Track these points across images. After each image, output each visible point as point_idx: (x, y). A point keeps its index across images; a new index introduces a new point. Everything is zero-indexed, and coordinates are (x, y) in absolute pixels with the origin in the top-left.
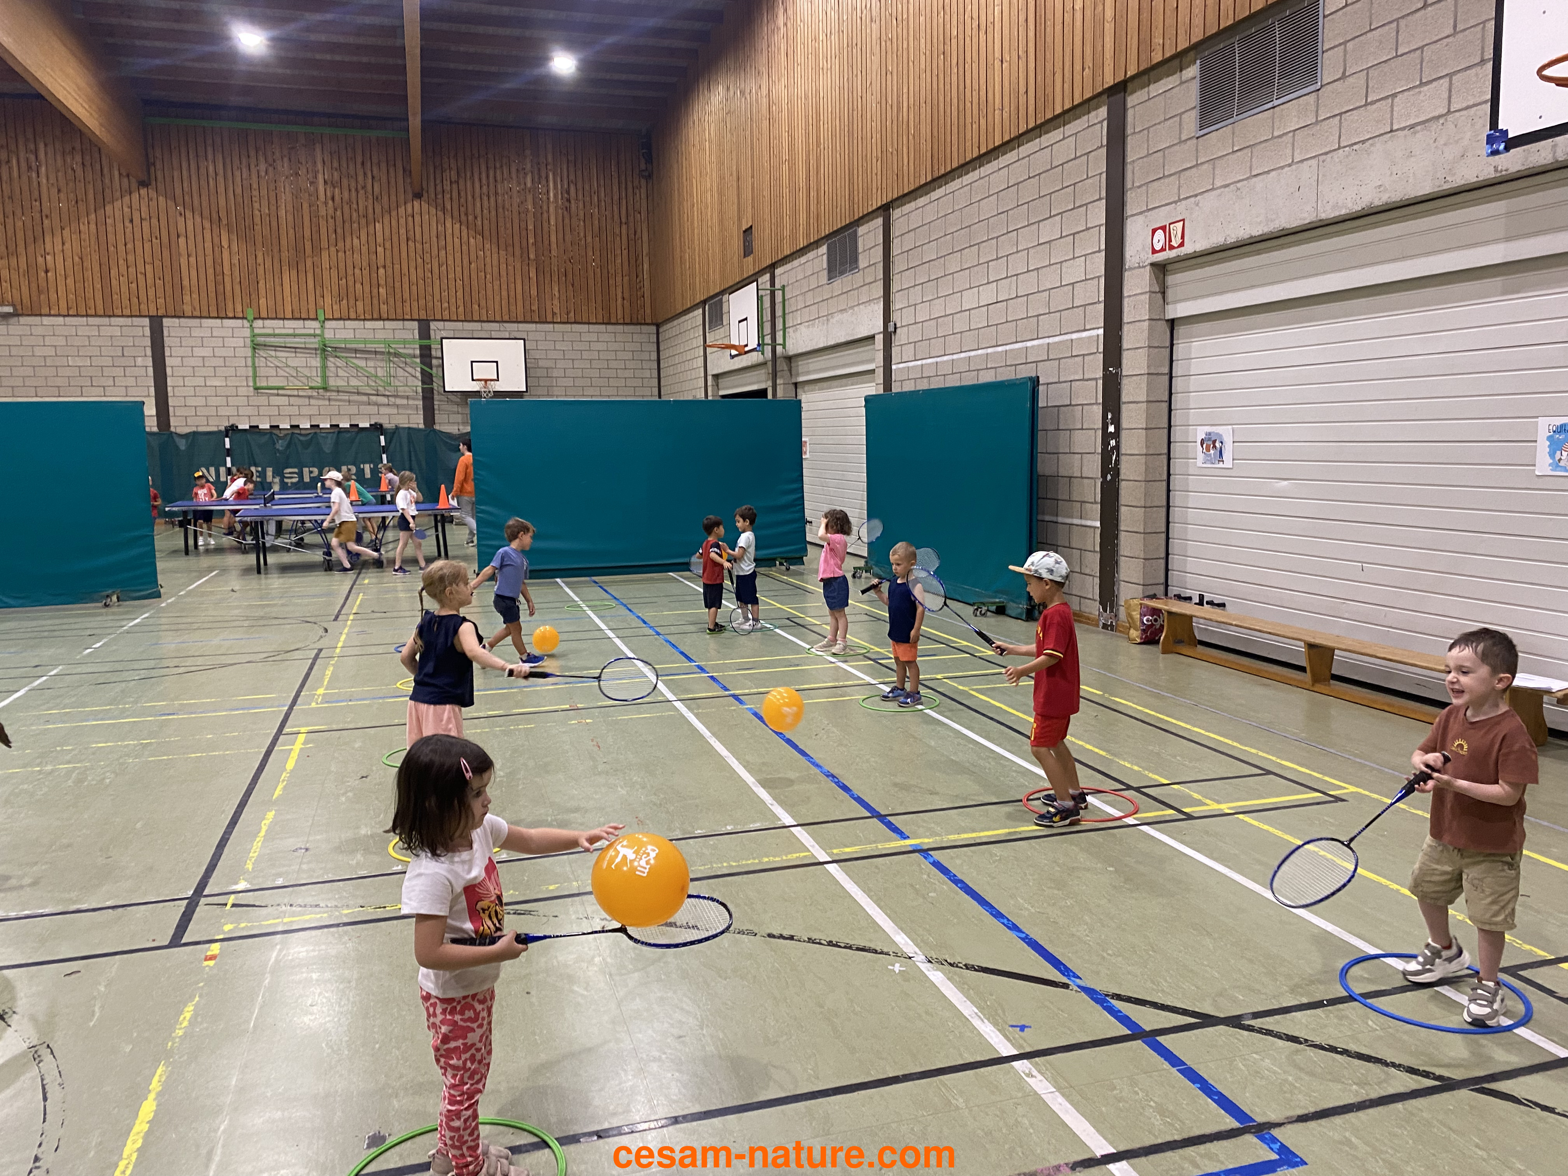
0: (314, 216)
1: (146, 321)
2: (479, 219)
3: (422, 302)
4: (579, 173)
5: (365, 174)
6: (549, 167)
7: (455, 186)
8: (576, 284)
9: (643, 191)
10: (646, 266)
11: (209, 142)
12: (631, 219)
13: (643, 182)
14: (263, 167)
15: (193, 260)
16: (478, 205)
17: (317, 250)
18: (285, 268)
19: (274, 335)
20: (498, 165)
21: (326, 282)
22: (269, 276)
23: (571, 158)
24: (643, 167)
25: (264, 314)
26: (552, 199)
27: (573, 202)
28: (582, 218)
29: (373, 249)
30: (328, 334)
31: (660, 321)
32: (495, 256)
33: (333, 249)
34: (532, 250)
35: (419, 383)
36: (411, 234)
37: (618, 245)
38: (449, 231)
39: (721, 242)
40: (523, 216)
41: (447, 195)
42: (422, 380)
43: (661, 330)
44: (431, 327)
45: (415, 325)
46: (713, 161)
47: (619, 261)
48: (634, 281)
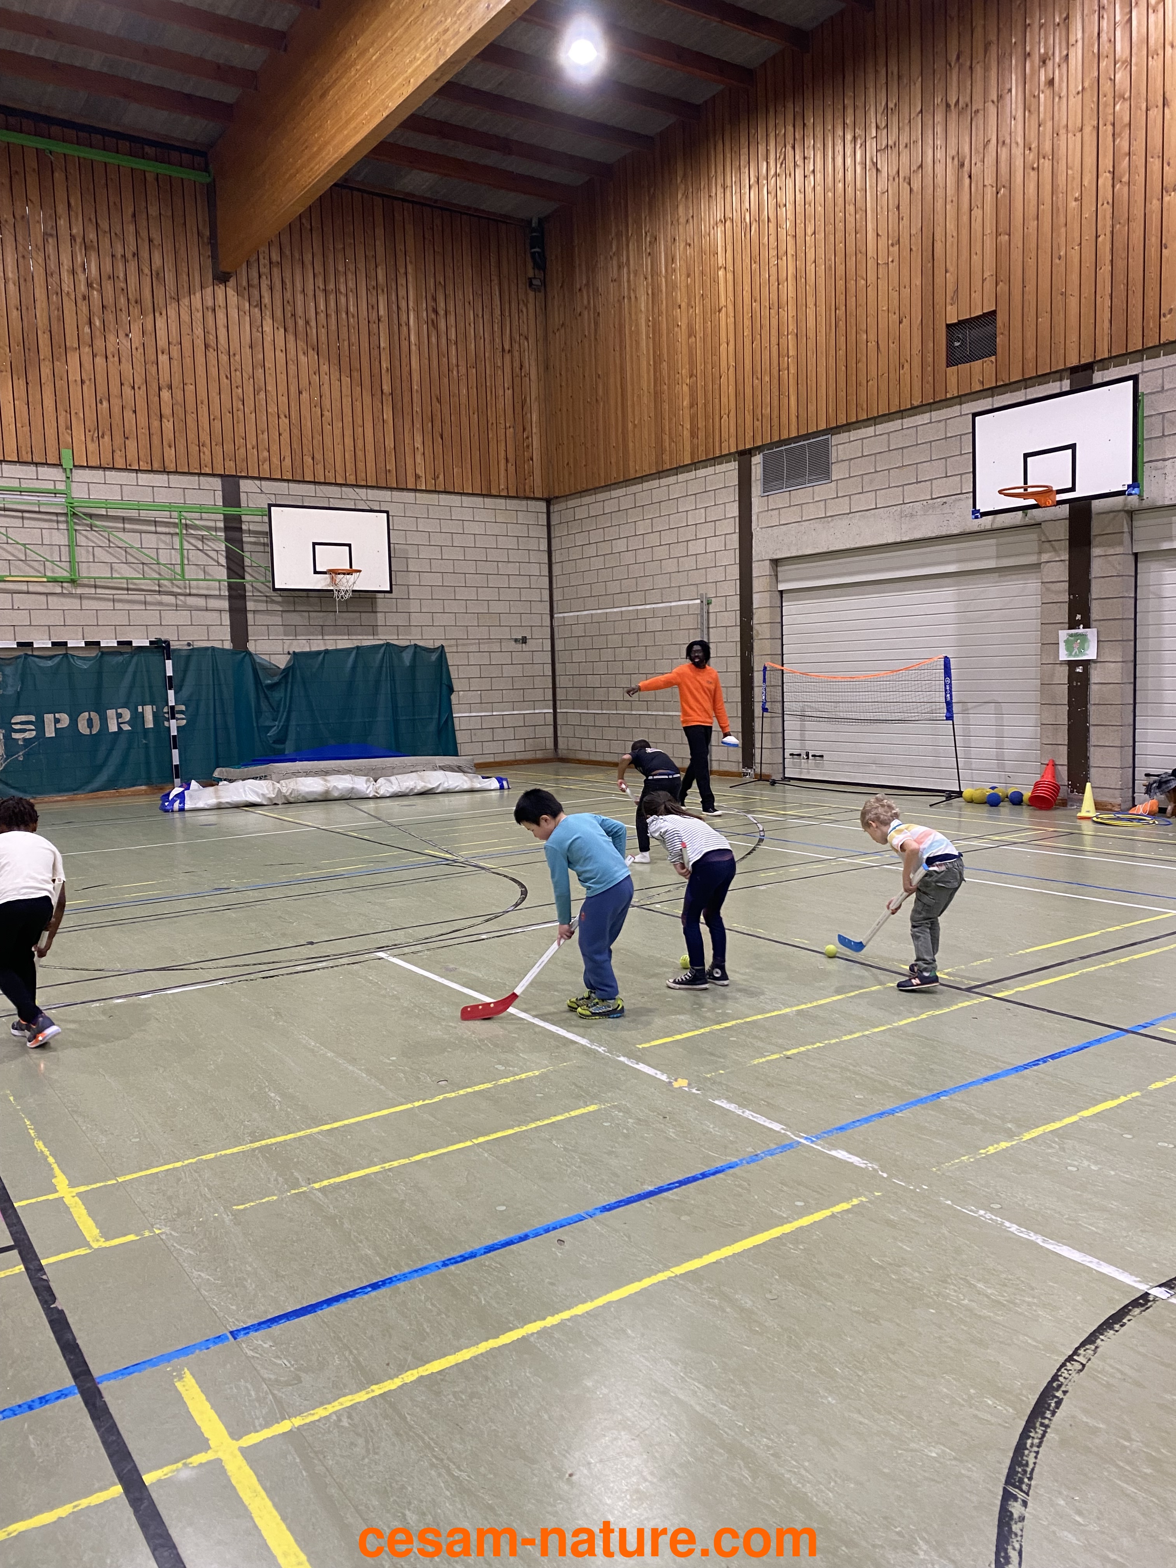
0: (54, 294)
2: (313, 327)
3: (229, 447)
5: (137, 234)
7: (277, 272)
8: (445, 436)
9: (531, 307)
10: (535, 416)
12: (516, 347)
13: (531, 294)
16: (312, 306)
17: (59, 350)
21: (76, 405)
24: (531, 273)
26: (412, 306)
27: (441, 314)
28: (453, 337)
29: (152, 357)
30: (79, 492)
31: (556, 494)
32: (335, 384)
33: (86, 351)
34: (386, 379)
35: (223, 573)
36: (212, 337)
37: (499, 381)
38: (268, 339)
39: (842, 353)
40: (374, 327)
41: (265, 283)
42: (229, 568)
43: (555, 508)
44: (242, 489)
45: (217, 483)
46: (810, 231)
47: (501, 406)
48: (519, 436)
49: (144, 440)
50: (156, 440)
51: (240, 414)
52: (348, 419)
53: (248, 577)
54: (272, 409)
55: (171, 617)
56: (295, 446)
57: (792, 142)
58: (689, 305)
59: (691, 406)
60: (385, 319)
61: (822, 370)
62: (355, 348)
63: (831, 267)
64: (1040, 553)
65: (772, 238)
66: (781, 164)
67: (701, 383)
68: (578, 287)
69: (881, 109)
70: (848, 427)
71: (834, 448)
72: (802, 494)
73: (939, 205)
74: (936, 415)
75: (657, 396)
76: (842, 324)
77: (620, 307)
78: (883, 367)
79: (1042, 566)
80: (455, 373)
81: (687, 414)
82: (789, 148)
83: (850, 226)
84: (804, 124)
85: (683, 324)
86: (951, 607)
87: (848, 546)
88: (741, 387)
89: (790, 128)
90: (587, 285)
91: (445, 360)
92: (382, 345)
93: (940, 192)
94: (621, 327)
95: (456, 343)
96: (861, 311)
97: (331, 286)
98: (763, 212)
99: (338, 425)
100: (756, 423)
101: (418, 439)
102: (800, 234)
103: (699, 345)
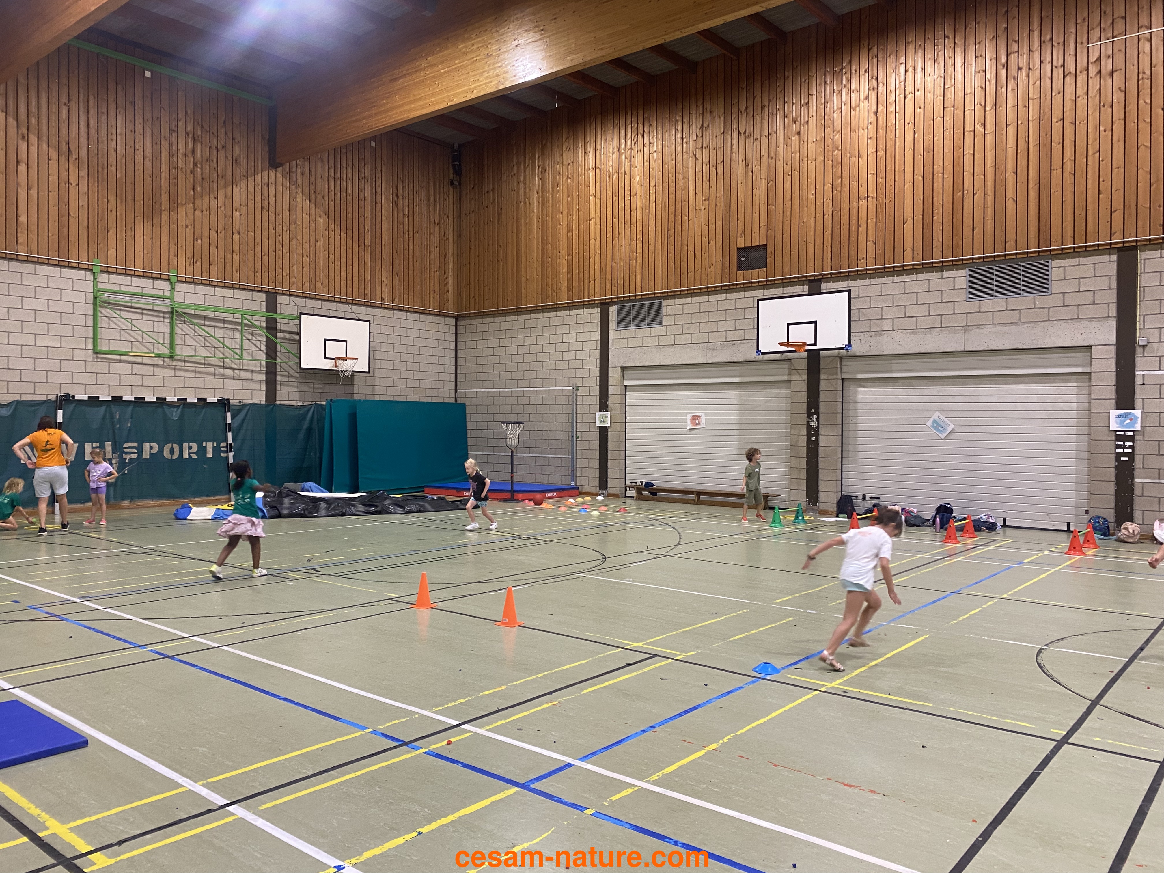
0: (173, 165)
2: (326, 200)
3: (272, 274)
5: (226, 133)
7: (306, 163)
8: (400, 274)
9: (451, 197)
10: (451, 265)
12: (442, 221)
13: (451, 189)
16: (326, 185)
17: (174, 203)
18: (139, 218)
19: (121, 293)
21: (181, 241)
24: (451, 176)
25: (110, 267)
27: (401, 197)
29: (229, 213)
30: (178, 298)
31: (459, 315)
32: (337, 238)
33: (190, 207)
34: (367, 236)
35: (264, 357)
36: (266, 202)
37: (432, 243)
38: (299, 206)
40: (362, 203)
41: (299, 171)
42: (267, 354)
43: (462, 323)
44: (278, 301)
45: (263, 297)
46: (652, 184)
47: (432, 257)
48: (442, 277)
49: (221, 266)
50: (228, 268)
51: (280, 253)
52: (344, 260)
53: (278, 359)
54: (300, 251)
55: (230, 384)
56: (311, 276)
57: (642, 132)
58: (568, 213)
59: (568, 273)
60: (368, 198)
61: (658, 263)
62: (350, 216)
63: (665, 206)
64: (790, 374)
65: (628, 184)
66: (635, 144)
67: (575, 260)
68: (486, 190)
69: (699, 126)
70: (674, 295)
71: (665, 308)
72: (643, 331)
73: (734, 184)
74: (729, 296)
75: (544, 263)
77: (518, 207)
78: (698, 266)
79: (792, 382)
80: (407, 235)
81: (564, 276)
82: (640, 136)
83: (679, 185)
84: (650, 125)
85: (565, 223)
86: (735, 401)
87: (673, 363)
88: (603, 266)
89: (641, 126)
90: (493, 190)
91: (402, 226)
93: (734, 177)
94: (518, 220)
95: (408, 217)
96: (684, 234)
97: (338, 175)
98: (622, 167)
99: (337, 263)
100: (614, 288)
101: (384, 275)
102: (646, 185)
103: (575, 238)
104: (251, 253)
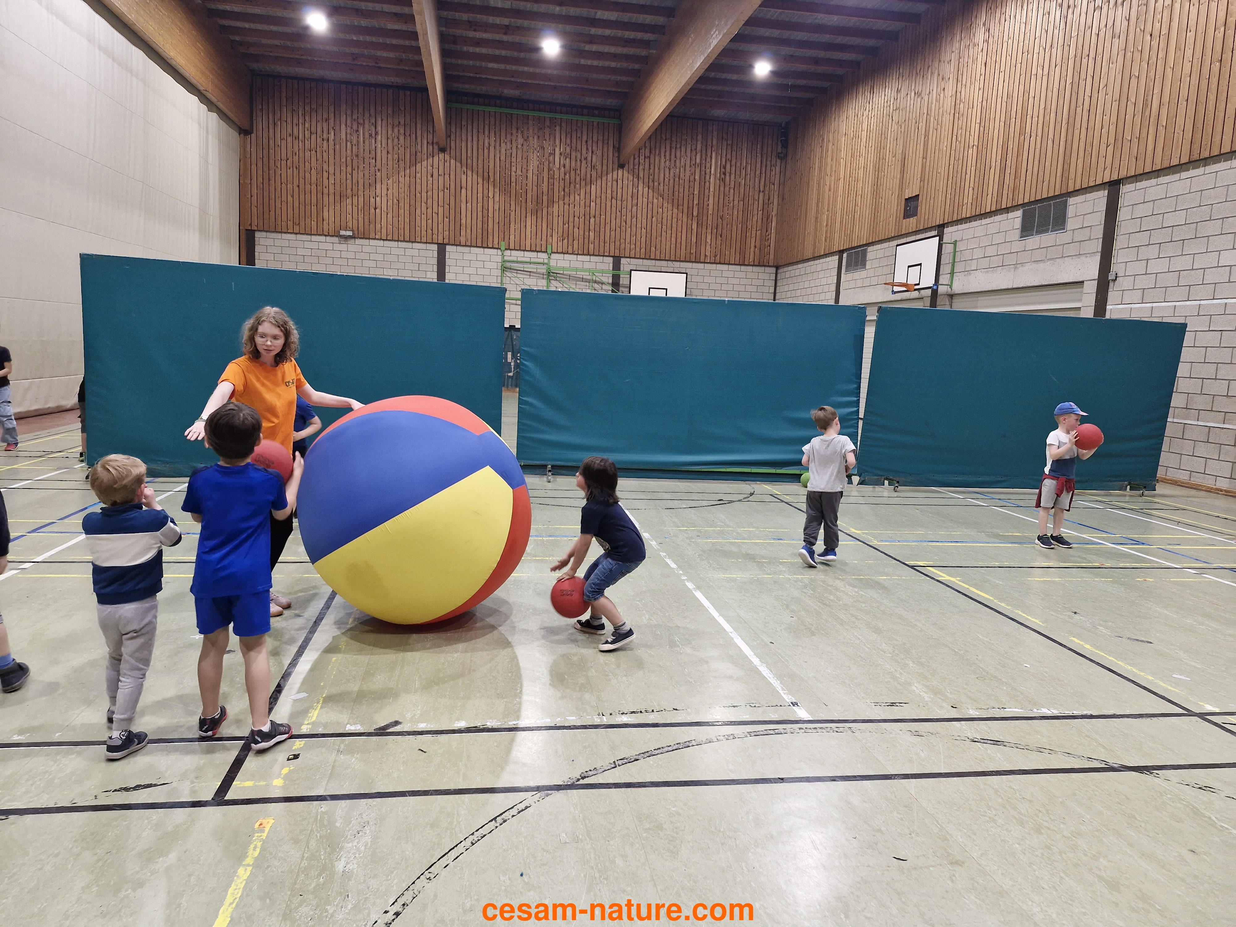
0: (551, 177)
1: (435, 247)
2: (662, 185)
3: (617, 243)
4: (734, 153)
5: (587, 149)
6: (713, 149)
7: (647, 160)
8: (723, 236)
9: (778, 168)
10: (774, 224)
11: (487, 122)
12: (767, 188)
13: (779, 161)
14: (521, 140)
15: (469, 205)
16: (662, 175)
17: (551, 202)
18: (529, 215)
19: (517, 262)
20: (678, 146)
21: (555, 226)
22: (518, 220)
23: (730, 142)
24: (779, 150)
25: (512, 247)
26: (712, 172)
27: (728, 175)
28: (733, 186)
29: (588, 204)
30: (553, 263)
31: (780, 264)
32: (670, 213)
33: (561, 202)
34: (695, 209)
36: (615, 193)
37: (756, 207)
38: (640, 193)
39: (874, 207)
40: (692, 183)
41: (641, 166)
43: (780, 271)
44: (622, 262)
45: (611, 259)
46: (870, 146)
47: (755, 220)
48: (764, 234)
49: (581, 240)
50: (586, 241)
51: (624, 228)
52: (674, 229)
54: (639, 226)
56: (647, 241)
58: (831, 175)
59: (826, 226)
60: (698, 179)
61: (867, 215)
62: (681, 195)
65: (859, 146)
67: (830, 215)
70: (873, 244)
71: (868, 254)
72: (857, 274)
73: (908, 141)
76: (875, 193)
77: (809, 172)
78: (885, 216)
80: (732, 204)
81: (824, 229)
83: (882, 145)
85: (828, 184)
88: (842, 218)
89: (869, 93)
91: (727, 197)
92: (695, 193)
94: (809, 182)
95: (734, 189)
96: (881, 189)
99: (669, 232)
100: (845, 238)
101: (709, 237)
102: (867, 147)
103: (832, 195)
104: (602, 230)
